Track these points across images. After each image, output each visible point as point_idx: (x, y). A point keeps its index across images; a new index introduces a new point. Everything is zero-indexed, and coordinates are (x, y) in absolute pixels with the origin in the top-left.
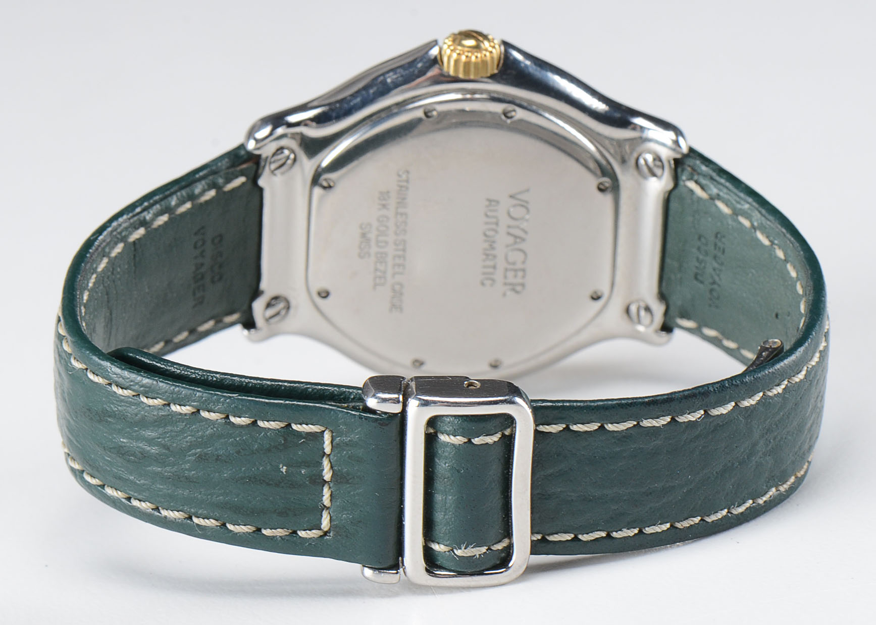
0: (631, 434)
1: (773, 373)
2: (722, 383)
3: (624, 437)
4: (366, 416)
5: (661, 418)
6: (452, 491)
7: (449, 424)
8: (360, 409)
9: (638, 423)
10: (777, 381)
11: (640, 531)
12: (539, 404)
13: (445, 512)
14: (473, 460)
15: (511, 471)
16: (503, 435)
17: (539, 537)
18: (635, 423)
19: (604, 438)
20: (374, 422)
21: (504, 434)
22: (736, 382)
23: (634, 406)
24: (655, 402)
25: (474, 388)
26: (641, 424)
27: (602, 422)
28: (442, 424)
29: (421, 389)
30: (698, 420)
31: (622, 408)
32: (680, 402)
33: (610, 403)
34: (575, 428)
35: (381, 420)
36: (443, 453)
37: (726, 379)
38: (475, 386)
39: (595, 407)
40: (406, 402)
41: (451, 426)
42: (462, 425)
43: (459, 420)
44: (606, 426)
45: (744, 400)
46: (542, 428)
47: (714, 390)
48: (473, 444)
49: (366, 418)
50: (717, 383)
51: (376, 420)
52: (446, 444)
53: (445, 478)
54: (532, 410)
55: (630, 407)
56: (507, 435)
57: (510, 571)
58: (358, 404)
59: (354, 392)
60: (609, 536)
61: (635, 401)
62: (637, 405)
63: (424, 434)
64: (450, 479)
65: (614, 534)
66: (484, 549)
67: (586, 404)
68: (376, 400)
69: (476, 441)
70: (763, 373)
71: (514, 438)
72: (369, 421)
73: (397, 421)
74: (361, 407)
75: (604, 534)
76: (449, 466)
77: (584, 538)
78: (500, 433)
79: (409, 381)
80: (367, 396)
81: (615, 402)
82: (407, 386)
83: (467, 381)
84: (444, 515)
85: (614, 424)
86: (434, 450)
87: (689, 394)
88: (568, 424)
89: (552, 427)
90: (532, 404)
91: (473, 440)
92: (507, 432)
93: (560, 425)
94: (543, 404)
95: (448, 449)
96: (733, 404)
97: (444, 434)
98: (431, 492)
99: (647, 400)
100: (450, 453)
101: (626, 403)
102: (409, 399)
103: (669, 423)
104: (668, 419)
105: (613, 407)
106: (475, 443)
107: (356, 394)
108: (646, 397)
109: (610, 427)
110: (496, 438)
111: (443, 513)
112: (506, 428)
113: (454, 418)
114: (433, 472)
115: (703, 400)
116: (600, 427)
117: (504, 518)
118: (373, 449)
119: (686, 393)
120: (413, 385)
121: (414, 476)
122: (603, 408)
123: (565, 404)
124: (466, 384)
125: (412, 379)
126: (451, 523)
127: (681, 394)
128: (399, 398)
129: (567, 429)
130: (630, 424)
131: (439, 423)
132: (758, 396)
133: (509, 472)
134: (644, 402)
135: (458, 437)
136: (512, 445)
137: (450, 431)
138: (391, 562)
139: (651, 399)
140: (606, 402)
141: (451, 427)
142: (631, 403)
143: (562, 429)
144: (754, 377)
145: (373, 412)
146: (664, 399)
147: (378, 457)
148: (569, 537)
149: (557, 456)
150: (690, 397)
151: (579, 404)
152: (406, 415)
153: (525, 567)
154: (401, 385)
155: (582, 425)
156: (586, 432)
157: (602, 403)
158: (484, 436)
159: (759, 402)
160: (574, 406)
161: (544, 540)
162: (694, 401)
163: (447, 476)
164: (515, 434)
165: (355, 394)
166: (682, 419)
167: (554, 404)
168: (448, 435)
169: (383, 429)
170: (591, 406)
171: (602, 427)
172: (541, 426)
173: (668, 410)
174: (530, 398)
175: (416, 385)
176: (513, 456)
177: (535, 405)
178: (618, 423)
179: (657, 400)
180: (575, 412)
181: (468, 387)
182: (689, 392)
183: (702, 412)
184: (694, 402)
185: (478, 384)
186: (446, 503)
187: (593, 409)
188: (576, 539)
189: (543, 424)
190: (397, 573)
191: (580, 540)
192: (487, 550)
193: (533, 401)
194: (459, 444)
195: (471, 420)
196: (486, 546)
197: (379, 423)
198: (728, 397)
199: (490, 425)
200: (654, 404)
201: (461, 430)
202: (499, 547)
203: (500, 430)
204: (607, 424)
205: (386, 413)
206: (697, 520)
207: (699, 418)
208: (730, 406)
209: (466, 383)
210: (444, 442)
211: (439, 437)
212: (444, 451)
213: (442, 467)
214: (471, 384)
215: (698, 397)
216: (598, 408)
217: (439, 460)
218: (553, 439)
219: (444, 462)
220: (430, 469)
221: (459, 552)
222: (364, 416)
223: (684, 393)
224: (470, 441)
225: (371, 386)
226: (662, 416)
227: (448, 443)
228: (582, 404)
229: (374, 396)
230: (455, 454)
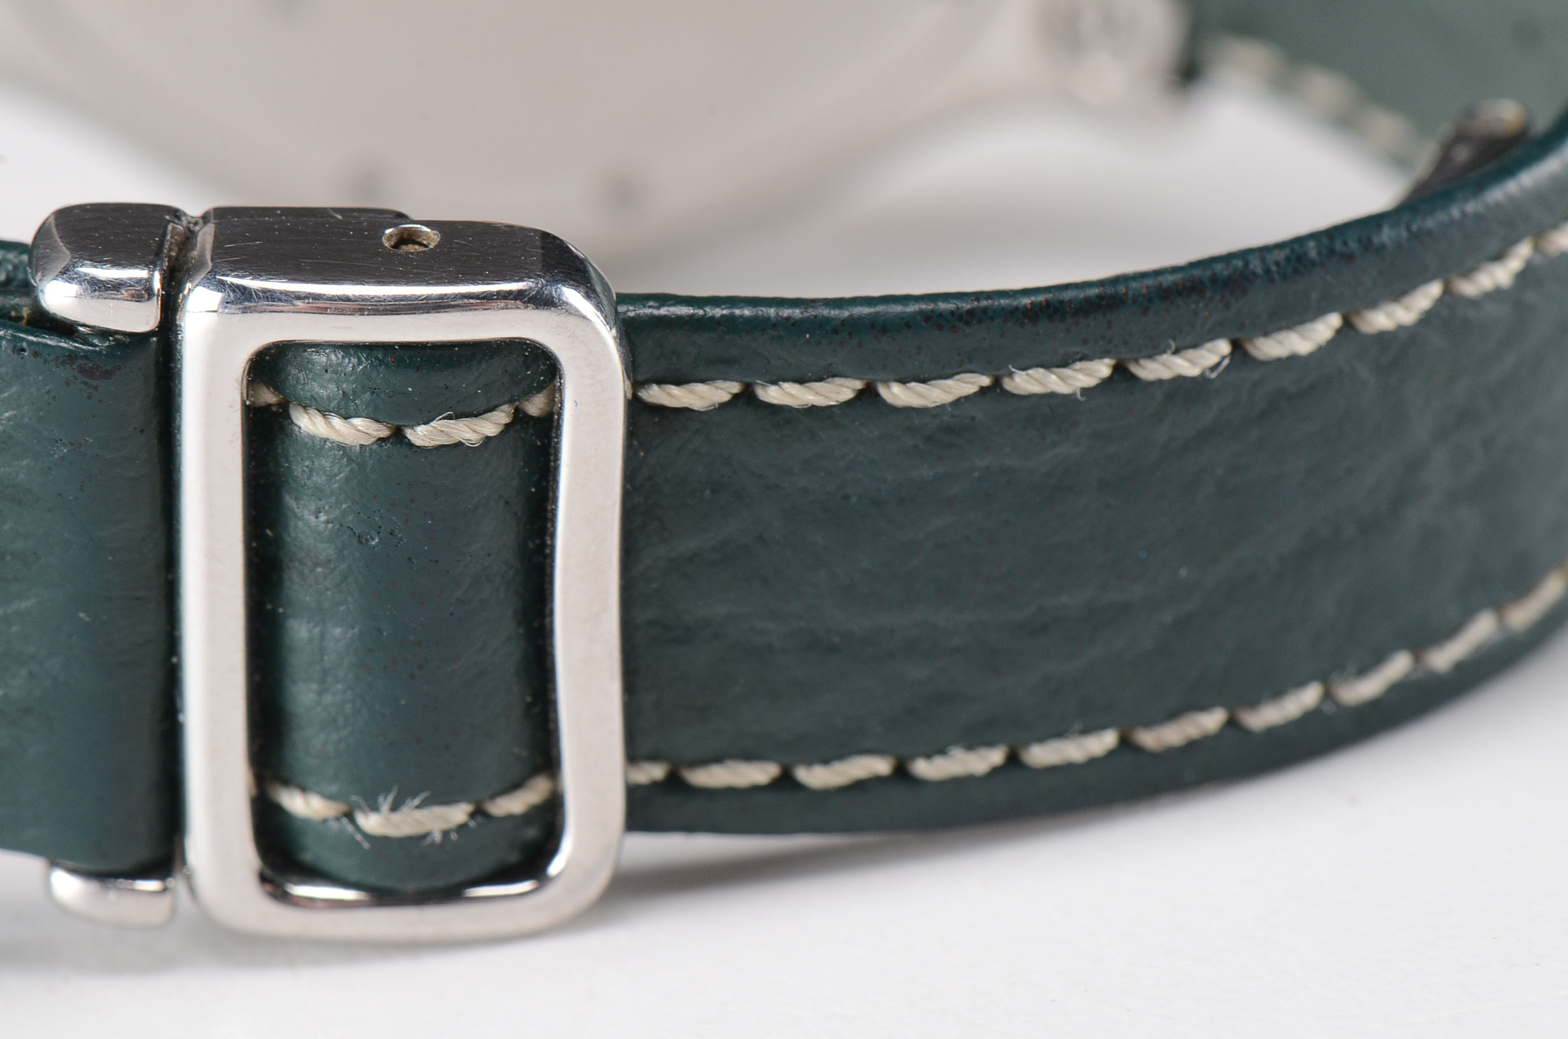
0: (973, 418)
1: (1479, 217)
2: (1296, 247)
3: (948, 429)
4: (38, 344)
5: (1078, 365)
6: (342, 608)
7: (327, 376)
8: (20, 318)
9: (997, 383)
10: (1494, 245)
11: (1013, 760)
12: (648, 311)
13: (322, 682)
14: (412, 501)
15: (549, 542)
16: (520, 418)
17: (655, 772)
18: (985, 381)
19: (877, 433)
20: (63, 363)
21: (526, 415)
22: (1345, 243)
23: (980, 322)
24: (1056, 310)
25: (422, 249)
26: (1008, 385)
27: (870, 376)
28: (301, 375)
29: (229, 252)
30: (1208, 373)
31: (940, 327)
32: (1145, 311)
33: (898, 308)
34: (772, 394)
35: (86, 356)
36: (309, 478)
37: (1314, 236)
38: (421, 244)
39: (843, 322)
40: (177, 297)
41: (330, 380)
42: (369, 379)
43: (360, 362)
44: (882, 391)
45: (1373, 304)
46: (656, 394)
47: (1267, 271)
48: (410, 445)
49: (38, 351)
50: (1280, 246)
51: (72, 356)
52: (319, 446)
53: (317, 565)
54: (619, 331)
55: (968, 323)
56: (532, 417)
57: (550, 893)
58: (17, 300)
59: (9, 261)
60: (901, 772)
61: (984, 303)
62: (992, 319)
63: (238, 407)
64: (335, 568)
65: (923, 768)
66: (458, 814)
67: (811, 312)
68: (73, 288)
69: (421, 435)
70: (1441, 217)
71: (559, 427)
72: (45, 362)
73: (145, 361)
74: (25, 312)
75: (881, 766)
76: (327, 522)
77: (815, 777)
78: (505, 407)
79: (196, 224)
80: (43, 276)
81: (912, 308)
82: (188, 239)
83: (395, 225)
84: (320, 693)
85: (913, 384)
86: (278, 465)
87: (1177, 285)
88: (749, 380)
89: (691, 392)
90: (622, 309)
91: (409, 433)
92: (535, 406)
93: (720, 383)
94: (663, 311)
95: (326, 463)
96: (1334, 320)
97: (312, 411)
98: (274, 611)
99: (1026, 301)
100: (331, 477)
101: (952, 313)
102: (188, 285)
103: (1105, 384)
104: (1103, 368)
105: (908, 326)
106: (417, 442)
107: (16, 267)
108: (1025, 292)
109: (897, 394)
110: (491, 425)
111: (314, 686)
112: (529, 393)
113: (340, 354)
114: (277, 543)
115: (1227, 306)
116: (860, 394)
117: (529, 706)
118: (62, 459)
119: (1168, 279)
120: (206, 237)
121: (211, 555)
122: (872, 326)
123: (737, 312)
124: (391, 235)
125: (205, 218)
126: (341, 720)
127: (1149, 282)
128: (149, 280)
129: (746, 397)
130: (968, 384)
131: (294, 371)
132: (1427, 296)
133: (543, 545)
134: (1017, 308)
135: (357, 421)
136: (552, 451)
137: (329, 399)
138: (143, 853)
139: (1041, 298)
140: (881, 308)
141: (333, 387)
142: (971, 312)
143: (726, 397)
144: (1409, 229)
145: (64, 328)
146: (1088, 301)
147: (82, 489)
148: (760, 773)
149: (713, 491)
150: (1179, 293)
151: (786, 312)
152: (177, 341)
153: (603, 877)
154: (164, 235)
155: (796, 386)
156: (812, 411)
157: (865, 310)
158: (449, 418)
159: (1427, 319)
160: (768, 319)
161: (674, 783)
162: (1193, 306)
163: (322, 557)
164: (560, 415)
165: (10, 267)
166: (1152, 370)
167: (701, 312)
168: (324, 412)
169: (96, 388)
170: (828, 320)
171: (868, 395)
172: (655, 387)
173: (1103, 337)
174: (615, 289)
175: (215, 237)
176: (555, 489)
177: (631, 314)
178: (923, 381)
179: (1061, 302)
180: (773, 338)
181: (396, 246)
182: (1178, 277)
183: (1223, 347)
184: (1196, 314)
185: (432, 237)
186: (322, 650)
187: (835, 331)
188: (786, 781)
189: (661, 381)
190: (165, 890)
191: (798, 786)
192: (472, 815)
193: (623, 299)
194: (362, 446)
195: (400, 363)
196: (468, 801)
197: (82, 370)
198: (1315, 295)
199: (466, 381)
200: (1050, 318)
201: (367, 395)
202: (514, 804)
203: (507, 397)
204: (886, 382)
205: (105, 333)
206: (1211, 721)
207: (1213, 368)
208: (1326, 327)
209: (388, 231)
210: (312, 437)
211: (296, 421)
212: (311, 470)
213: (307, 524)
214: (407, 238)
215: (1208, 294)
216: (853, 327)
217: (296, 499)
218: (698, 431)
219: (313, 507)
220: (269, 532)
221: (372, 823)
222: (30, 343)
223: (1160, 279)
224: (398, 434)
225: (57, 237)
226: (1081, 360)
227: (326, 440)
228: (797, 313)
229: (66, 273)
230: (347, 479)
